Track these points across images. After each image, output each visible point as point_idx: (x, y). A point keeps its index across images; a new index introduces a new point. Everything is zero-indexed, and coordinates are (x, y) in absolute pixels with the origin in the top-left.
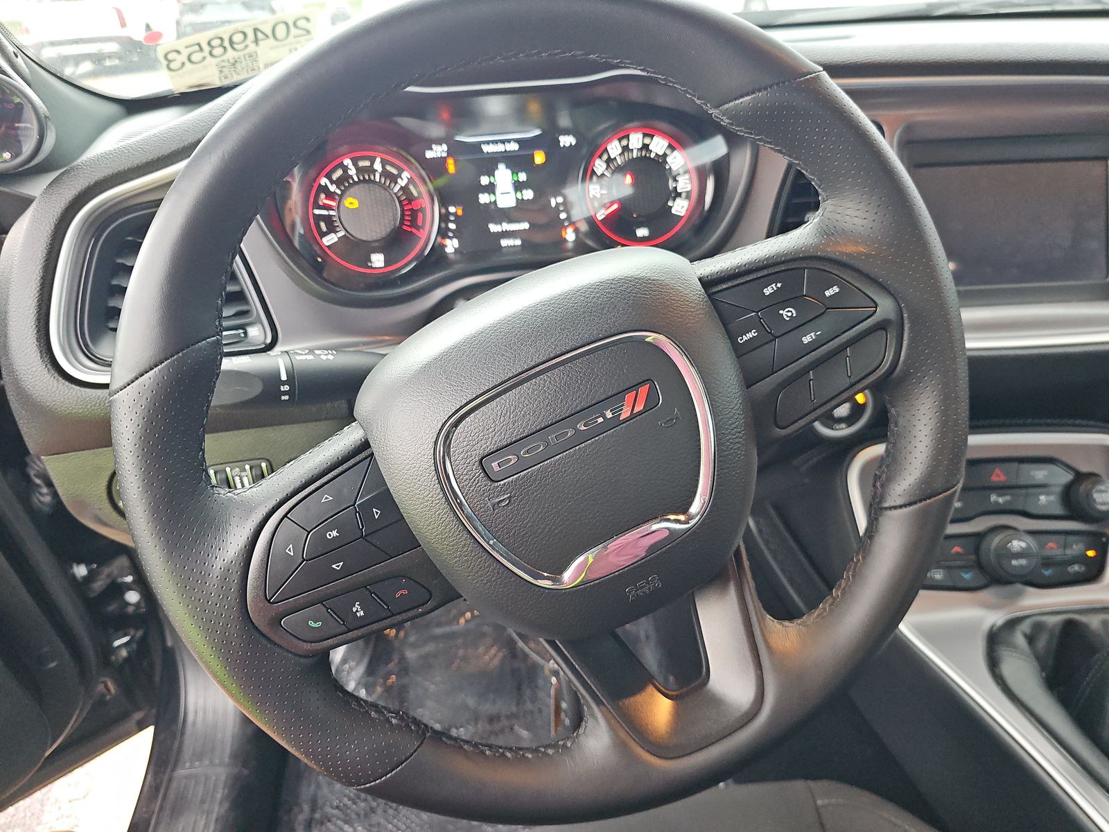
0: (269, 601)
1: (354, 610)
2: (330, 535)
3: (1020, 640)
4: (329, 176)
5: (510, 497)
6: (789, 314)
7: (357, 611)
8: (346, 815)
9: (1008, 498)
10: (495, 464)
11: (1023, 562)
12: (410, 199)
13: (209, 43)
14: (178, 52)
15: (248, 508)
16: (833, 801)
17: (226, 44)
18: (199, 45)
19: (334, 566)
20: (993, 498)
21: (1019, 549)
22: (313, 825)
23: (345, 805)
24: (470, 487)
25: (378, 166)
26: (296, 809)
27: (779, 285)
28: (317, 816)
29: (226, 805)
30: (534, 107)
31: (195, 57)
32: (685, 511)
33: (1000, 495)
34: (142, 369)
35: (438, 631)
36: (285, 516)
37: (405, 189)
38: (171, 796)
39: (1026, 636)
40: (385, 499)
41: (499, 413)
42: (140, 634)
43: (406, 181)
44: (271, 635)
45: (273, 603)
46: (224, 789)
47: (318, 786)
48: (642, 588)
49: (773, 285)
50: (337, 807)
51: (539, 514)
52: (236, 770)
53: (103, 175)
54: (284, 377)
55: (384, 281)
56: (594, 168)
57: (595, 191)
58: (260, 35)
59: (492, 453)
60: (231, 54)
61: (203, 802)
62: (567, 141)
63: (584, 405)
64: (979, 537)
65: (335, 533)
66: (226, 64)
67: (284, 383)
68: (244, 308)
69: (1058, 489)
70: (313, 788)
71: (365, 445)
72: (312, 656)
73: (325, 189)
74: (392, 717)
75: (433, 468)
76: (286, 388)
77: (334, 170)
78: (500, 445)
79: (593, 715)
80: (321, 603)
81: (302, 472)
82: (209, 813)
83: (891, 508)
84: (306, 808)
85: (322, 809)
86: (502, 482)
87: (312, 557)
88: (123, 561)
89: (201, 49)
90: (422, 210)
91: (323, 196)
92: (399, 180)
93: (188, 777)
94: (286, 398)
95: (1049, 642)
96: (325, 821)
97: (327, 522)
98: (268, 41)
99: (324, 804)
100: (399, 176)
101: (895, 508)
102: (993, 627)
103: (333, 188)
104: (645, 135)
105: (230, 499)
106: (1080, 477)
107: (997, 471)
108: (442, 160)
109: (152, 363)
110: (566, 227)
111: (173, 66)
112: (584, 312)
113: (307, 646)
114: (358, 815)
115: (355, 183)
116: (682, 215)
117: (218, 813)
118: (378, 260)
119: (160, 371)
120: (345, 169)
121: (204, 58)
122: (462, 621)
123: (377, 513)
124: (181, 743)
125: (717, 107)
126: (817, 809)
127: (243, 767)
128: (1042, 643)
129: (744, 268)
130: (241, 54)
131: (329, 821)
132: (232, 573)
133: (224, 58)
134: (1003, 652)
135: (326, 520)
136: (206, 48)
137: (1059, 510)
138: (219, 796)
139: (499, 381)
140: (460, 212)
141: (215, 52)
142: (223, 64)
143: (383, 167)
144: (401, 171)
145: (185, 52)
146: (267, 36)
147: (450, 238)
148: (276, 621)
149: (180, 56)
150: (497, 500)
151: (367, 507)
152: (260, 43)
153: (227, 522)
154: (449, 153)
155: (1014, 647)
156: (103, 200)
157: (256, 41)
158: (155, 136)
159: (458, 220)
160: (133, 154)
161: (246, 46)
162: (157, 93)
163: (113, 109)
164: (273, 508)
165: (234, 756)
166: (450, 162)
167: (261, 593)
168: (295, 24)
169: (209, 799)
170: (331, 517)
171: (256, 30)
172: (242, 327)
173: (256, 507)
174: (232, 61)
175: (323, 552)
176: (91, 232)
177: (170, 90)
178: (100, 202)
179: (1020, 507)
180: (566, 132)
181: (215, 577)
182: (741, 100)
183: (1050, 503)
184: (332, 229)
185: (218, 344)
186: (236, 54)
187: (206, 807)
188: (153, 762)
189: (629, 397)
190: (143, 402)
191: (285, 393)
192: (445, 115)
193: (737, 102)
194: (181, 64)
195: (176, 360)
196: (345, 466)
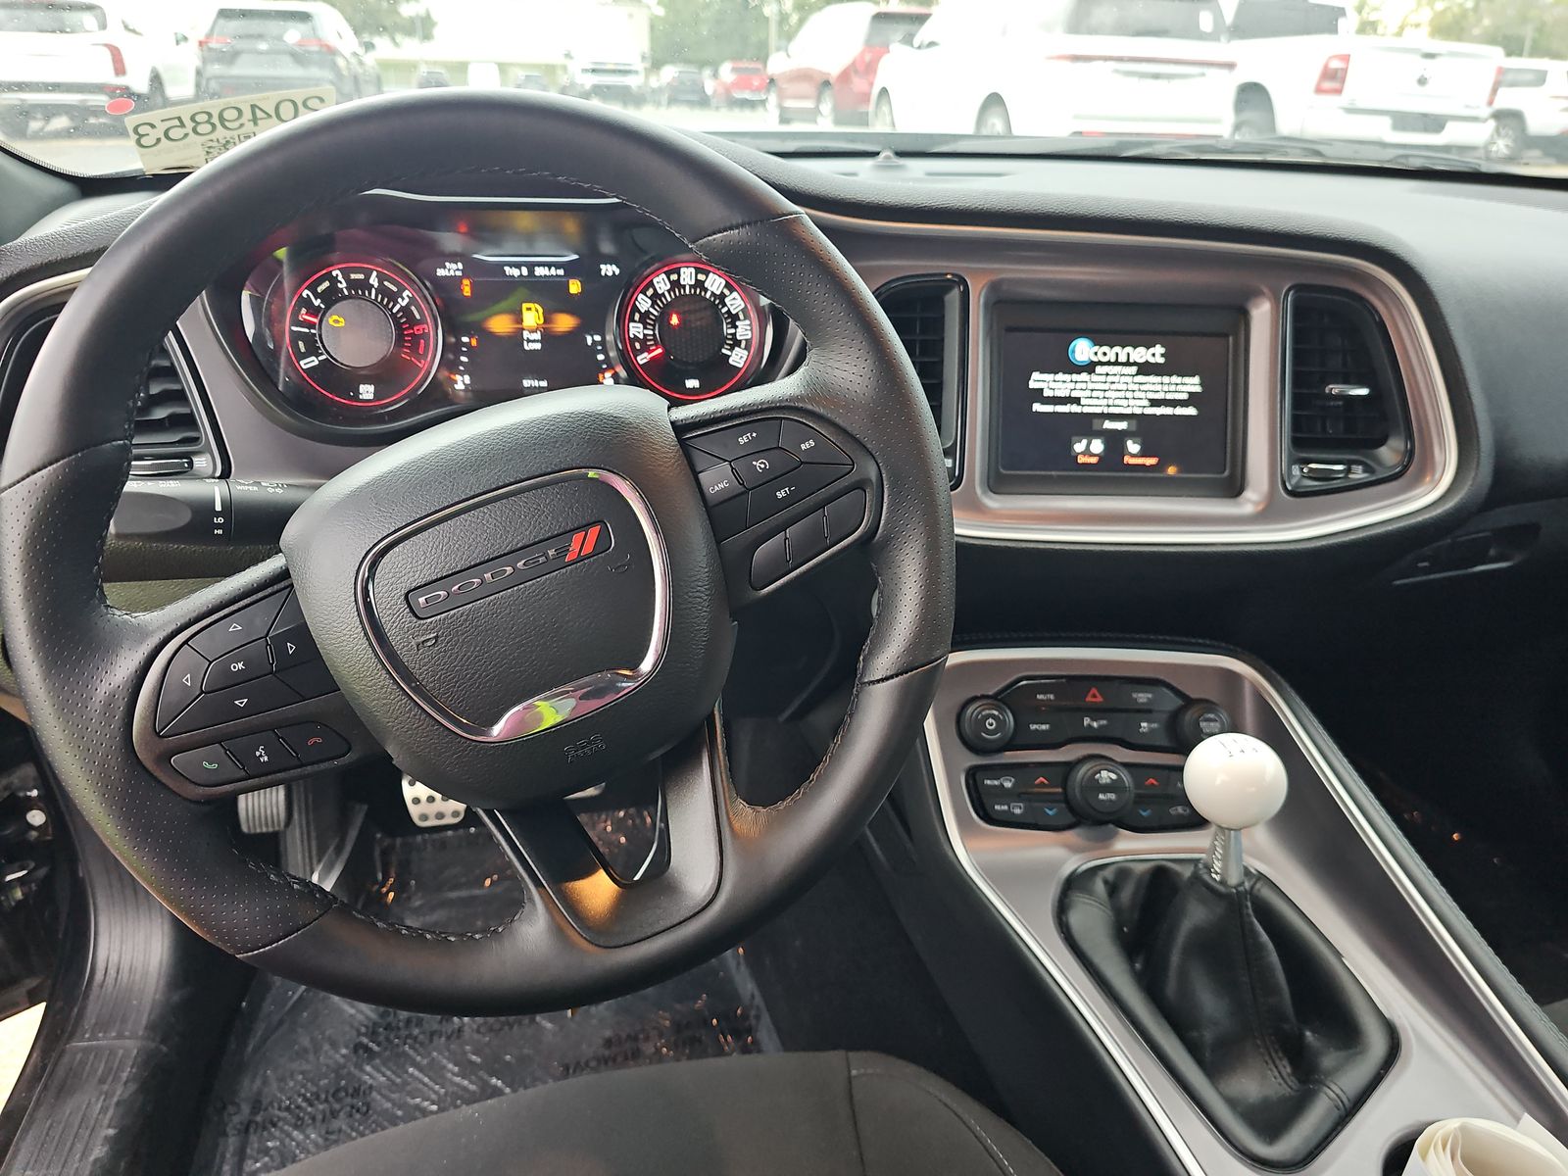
0: (158, 734)
1: (258, 754)
2: (235, 667)
3: (1099, 887)
4: (313, 288)
5: (436, 638)
6: (763, 466)
7: (261, 756)
8: (299, 1118)
9: (1104, 722)
10: (422, 600)
11: (1112, 796)
12: (412, 321)
13: (193, 119)
14: (153, 126)
15: (142, 633)
16: (870, 1071)
17: (215, 120)
18: (179, 119)
19: (236, 702)
20: (1087, 721)
21: (1108, 781)
22: (252, 1130)
23: (298, 1107)
24: (394, 622)
25: (374, 281)
26: (231, 1109)
27: (754, 435)
28: (259, 1119)
29: (133, 1087)
30: (571, 226)
31: (175, 133)
32: (634, 666)
33: (1093, 720)
34: (34, 466)
35: (454, 895)
36: (186, 642)
37: (405, 310)
38: (61, 1072)
39: (1106, 882)
40: (302, 633)
41: (431, 545)
42: (42, 872)
43: (407, 300)
44: (157, 773)
45: (163, 737)
46: (132, 1068)
47: (265, 1082)
48: (584, 747)
49: (749, 435)
50: (288, 1109)
51: (468, 659)
52: (153, 1045)
53: (30, 264)
54: (218, 508)
55: (367, 414)
56: (637, 303)
57: (638, 330)
58: (259, 114)
59: (420, 587)
60: (221, 132)
61: (102, 1081)
62: (609, 270)
63: (525, 542)
64: (1070, 767)
65: (240, 665)
66: (215, 144)
67: (218, 514)
68: (193, 434)
69: (1165, 716)
70: (258, 1082)
71: (284, 574)
72: (203, 803)
73: (307, 303)
74: (294, 883)
75: (353, 599)
76: (221, 520)
77: (320, 281)
78: (429, 579)
79: (531, 900)
80: (220, 743)
81: (210, 597)
82: (108, 1095)
83: (873, 682)
84: (246, 1109)
85: (266, 1109)
86: (429, 620)
87: (215, 688)
88: (29, 771)
89: (183, 125)
90: (425, 336)
91: (304, 311)
92: (400, 300)
93: (86, 1051)
94: (220, 532)
95: (1135, 894)
96: (269, 1126)
97: (231, 654)
98: (270, 120)
99: (271, 1103)
100: (399, 294)
101: (878, 681)
102: (1074, 872)
103: (317, 302)
104: (698, 271)
105: (125, 622)
106: (1189, 702)
107: (1094, 690)
108: (455, 281)
109: (46, 461)
110: (604, 371)
111: (144, 141)
112: (535, 444)
113: (201, 790)
114: (314, 1119)
115: (345, 298)
116: (740, 366)
117: (120, 1096)
118: (367, 391)
119: (55, 470)
120: (334, 281)
121: (186, 135)
122: (488, 882)
123: (291, 648)
124: (82, 1009)
125: (693, 242)
126: (850, 1079)
127: (163, 1041)
128: (1126, 895)
129: (719, 415)
130: (236, 133)
131: (274, 1125)
132: (118, 698)
133: (213, 136)
134: (1076, 899)
135: (232, 651)
136: (190, 125)
137: (1164, 742)
138: (124, 1075)
139: (433, 510)
140: (474, 342)
141: (200, 129)
142: (210, 144)
143: (381, 282)
144: (402, 289)
145: (162, 127)
146: (269, 116)
147: (462, 374)
148: (164, 758)
149: (155, 130)
150: (423, 639)
151: (280, 641)
152: (259, 122)
153: (119, 645)
154: (465, 275)
155: (1090, 892)
156: (30, 292)
157: (255, 120)
158: (97, 223)
159: (471, 351)
160: (69, 243)
161: (242, 125)
162: (122, 173)
163: (62, 187)
164: (172, 632)
165: (152, 1027)
166: (466, 282)
167: (150, 724)
168: (305, 104)
169: (111, 1078)
170: (238, 648)
171: (253, 107)
172: (188, 456)
173: (153, 632)
174: (224, 142)
175: (224, 686)
176: (11, 329)
177: (141, 170)
178: (25, 295)
179: (1118, 734)
180: (610, 260)
181: (98, 700)
182: (715, 236)
183: (1152, 731)
184: (313, 350)
185: (126, 449)
186: (228, 134)
187: (105, 1087)
188: (42, 1038)
189: (578, 537)
190: (33, 502)
191: (219, 527)
192: (463, 229)
193: (710, 238)
194: (155, 141)
195: (74, 459)
196: (260, 595)
